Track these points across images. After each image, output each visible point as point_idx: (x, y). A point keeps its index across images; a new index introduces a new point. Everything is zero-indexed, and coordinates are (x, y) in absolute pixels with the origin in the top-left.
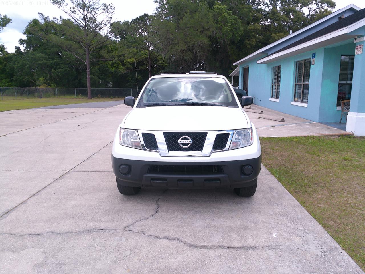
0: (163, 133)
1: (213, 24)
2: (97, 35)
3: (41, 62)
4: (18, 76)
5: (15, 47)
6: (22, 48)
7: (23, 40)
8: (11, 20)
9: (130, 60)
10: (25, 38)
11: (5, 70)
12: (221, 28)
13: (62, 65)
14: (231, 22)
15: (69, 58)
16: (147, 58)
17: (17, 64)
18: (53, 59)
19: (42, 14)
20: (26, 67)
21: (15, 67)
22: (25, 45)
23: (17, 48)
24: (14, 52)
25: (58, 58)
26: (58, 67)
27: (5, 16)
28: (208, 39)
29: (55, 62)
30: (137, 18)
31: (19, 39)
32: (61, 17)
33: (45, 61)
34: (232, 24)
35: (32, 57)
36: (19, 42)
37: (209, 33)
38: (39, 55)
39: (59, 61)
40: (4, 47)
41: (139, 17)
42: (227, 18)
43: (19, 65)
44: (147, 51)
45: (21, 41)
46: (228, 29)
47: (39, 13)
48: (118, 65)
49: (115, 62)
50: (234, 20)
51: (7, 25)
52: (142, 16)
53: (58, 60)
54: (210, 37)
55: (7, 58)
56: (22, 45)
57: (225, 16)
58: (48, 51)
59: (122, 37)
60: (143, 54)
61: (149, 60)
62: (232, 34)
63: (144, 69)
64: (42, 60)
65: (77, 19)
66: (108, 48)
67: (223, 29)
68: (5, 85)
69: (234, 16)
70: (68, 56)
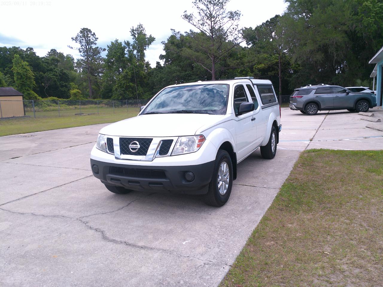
0: (120, 138)
1: (351, 16)
2: (223, 44)
3: (175, 75)
4: (157, 89)
5: (156, 63)
6: (162, 63)
7: (162, 55)
8: (155, 38)
9: (260, 66)
10: (164, 53)
11: (149, 84)
12: (362, 21)
13: (193, 76)
14: (375, 11)
15: (199, 69)
16: (277, 63)
17: (156, 77)
18: (186, 71)
19: (174, 30)
20: (163, 80)
21: (155, 81)
22: (164, 60)
23: (158, 63)
24: (155, 67)
25: (190, 70)
26: (190, 78)
27: (151, 36)
28: (344, 35)
29: (188, 74)
30: (267, 21)
31: (160, 55)
32: (190, 30)
33: (178, 73)
34: (377, 14)
35: (168, 71)
36: (159, 57)
37: (345, 28)
38: (174, 68)
39: (191, 72)
40: (149, 63)
41: (269, 20)
42: (370, 7)
43: (157, 79)
44: (278, 55)
45: (162, 57)
46: (370, 20)
47: (171, 29)
48: (247, 72)
49: (244, 70)
50: (379, 8)
51: (151, 44)
52: (273, 18)
53: (189, 72)
54: (346, 32)
55: (150, 72)
56: (162, 60)
57: (366, 5)
58: (181, 64)
59: (254, 43)
60: (273, 59)
61: (279, 65)
62: (375, 26)
63: (273, 74)
64: (176, 73)
65: (205, 30)
66: (238, 55)
67: (364, 21)
68: (148, 98)
69: (379, 3)
70: (198, 67)
